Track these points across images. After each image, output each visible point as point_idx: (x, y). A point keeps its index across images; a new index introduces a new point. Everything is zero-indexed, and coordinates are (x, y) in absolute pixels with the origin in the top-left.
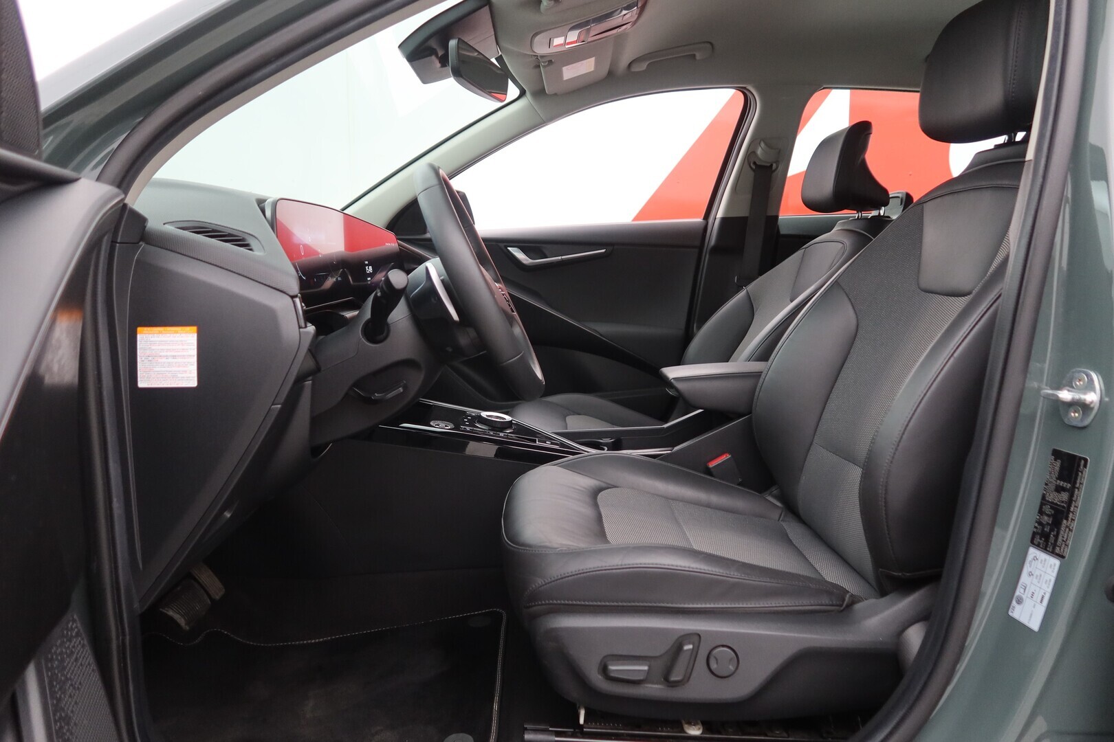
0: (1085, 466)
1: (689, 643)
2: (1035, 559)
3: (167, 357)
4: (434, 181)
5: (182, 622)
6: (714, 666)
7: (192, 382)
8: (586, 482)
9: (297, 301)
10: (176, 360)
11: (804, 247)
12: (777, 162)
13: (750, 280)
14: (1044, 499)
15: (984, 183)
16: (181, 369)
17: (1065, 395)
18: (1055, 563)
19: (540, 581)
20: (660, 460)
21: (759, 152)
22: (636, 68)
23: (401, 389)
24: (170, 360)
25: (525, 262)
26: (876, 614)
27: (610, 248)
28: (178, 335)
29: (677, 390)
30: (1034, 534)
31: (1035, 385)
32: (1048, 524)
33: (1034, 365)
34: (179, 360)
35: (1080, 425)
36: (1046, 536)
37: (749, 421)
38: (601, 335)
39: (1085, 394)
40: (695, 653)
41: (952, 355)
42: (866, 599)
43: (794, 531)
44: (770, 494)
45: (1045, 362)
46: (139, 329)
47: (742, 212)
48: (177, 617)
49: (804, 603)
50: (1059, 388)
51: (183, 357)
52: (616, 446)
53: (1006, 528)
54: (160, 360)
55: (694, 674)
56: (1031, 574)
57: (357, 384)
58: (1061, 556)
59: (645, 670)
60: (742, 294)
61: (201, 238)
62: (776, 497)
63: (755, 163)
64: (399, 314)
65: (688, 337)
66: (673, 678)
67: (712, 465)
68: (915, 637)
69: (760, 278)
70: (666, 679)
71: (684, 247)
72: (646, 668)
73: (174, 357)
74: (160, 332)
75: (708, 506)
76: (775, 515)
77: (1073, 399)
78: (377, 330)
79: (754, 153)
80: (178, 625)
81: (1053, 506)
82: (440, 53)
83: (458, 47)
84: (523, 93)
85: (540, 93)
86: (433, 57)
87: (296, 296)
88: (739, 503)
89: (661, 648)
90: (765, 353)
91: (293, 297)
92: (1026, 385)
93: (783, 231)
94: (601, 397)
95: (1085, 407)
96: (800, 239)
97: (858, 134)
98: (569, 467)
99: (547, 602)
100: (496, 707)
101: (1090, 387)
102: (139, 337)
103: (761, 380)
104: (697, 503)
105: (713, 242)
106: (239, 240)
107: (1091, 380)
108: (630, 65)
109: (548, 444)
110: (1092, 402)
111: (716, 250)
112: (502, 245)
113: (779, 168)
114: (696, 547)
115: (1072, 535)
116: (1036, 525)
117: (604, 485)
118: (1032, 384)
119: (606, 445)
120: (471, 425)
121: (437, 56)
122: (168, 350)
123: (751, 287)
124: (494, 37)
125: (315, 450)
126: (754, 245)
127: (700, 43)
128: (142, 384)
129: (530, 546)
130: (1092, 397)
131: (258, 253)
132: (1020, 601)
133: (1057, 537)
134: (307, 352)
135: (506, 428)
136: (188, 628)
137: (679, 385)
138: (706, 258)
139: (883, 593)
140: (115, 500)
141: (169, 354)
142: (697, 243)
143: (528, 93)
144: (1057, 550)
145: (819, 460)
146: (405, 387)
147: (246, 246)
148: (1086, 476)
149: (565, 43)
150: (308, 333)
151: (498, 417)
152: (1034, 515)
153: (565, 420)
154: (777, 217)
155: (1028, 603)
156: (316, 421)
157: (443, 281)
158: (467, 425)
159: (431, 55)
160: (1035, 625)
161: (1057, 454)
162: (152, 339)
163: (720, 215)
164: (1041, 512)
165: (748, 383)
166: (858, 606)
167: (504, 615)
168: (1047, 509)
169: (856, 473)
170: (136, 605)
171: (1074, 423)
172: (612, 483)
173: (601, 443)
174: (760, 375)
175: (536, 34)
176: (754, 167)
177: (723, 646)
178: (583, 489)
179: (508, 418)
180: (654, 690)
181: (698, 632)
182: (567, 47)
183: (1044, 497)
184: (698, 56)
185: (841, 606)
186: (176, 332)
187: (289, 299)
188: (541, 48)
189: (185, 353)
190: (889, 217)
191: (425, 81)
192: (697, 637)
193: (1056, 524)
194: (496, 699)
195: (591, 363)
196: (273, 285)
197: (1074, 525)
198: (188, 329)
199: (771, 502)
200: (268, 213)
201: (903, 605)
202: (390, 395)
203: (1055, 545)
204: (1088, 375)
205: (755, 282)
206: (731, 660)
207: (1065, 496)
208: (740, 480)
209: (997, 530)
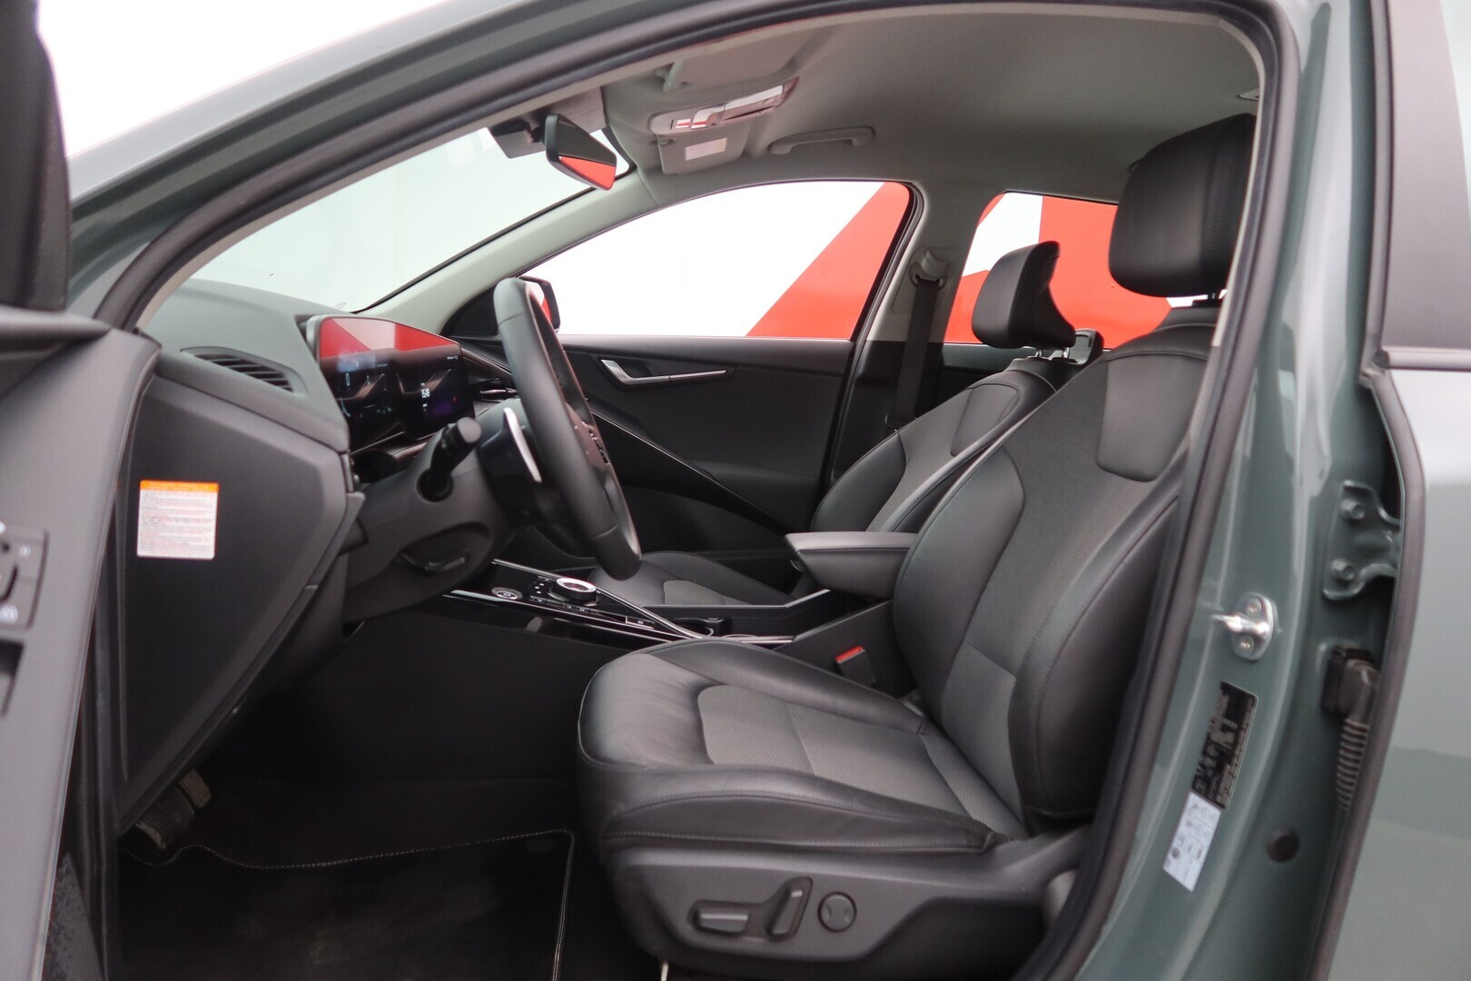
0: (1253, 705)
1: (798, 889)
2: (1195, 806)
3: (177, 520)
4: (520, 309)
5: (157, 838)
6: (826, 916)
7: (209, 554)
8: (684, 677)
9: (346, 458)
10: (187, 525)
11: (971, 386)
12: (945, 277)
13: (903, 421)
14: (1209, 741)
15: (1176, 349)
16: (194, 535)
17: (1236, 623)
18: (1215, 812)
19: (622, 807)
20: (777, 651)
21: (924, 263)
22: (777, 151)
23: (462, 560)
24: (181, 524)
25: (622, 379)
26: (1019, 859)
27: (732, 369)
28: (194, 493)
29: (803, 564)
30: (1196, 778)
31: (1208, 604)
32: (1211, 768)
33: (1207, 582)
34: (191, 525)
35: (1251, 658)
36: (1207, 781)
37: (889, 609)
38: (714, 478)
39: (1257, 622)
40: (804, 901)
41: (1122, 561)
42: (1012, 839)
43: (936, 748)
44: (910, 700)
45: (1219, 581)
46: (143, 483)
47: (899, 336)
48: (151, 832)
49: (937, 844)
50: (1231, 613)
51: (198, 521)
52: (723, 629)
53: (1166, 765)
54: (168, 523)
55: (803, 927)
56: (1189, 824)
57: (407, 550)
58: (1221, 806)
59: (741, 921)
60: (892, 439)
61: (226, 371)
62: (917, 704)
63: (917, 277)
64: (467, 469)
65: (823, 488)
66: (779, 930)
67: (841, 660)
68: (1062, 887)
69: (917, 420)
70: (769, 932)
71: (823, 373)
72: (745, 918)
73: (186, 520)
74: (170, 489)
75: (834, 712)
76: (914, 726)
77: (1244, 629)
78: (437, 483)
79: (917, 264)
80: (153, 843)
81: (1217, 746)
82: (534, 126)
83: (558, 125)
84: (633, 169)
85: (654, 171)
86: (525, 133)
87: (344, 453)
88: (870, 709)
89: (763, 895)
90: (915, 522)
91: (340, 453)
92: (1198, 604)
93: (948, 363)
94: (707, 557)
95: (1256, 639)
96: (967, 375)
97: (1041, 259)
98: (666, 656)
99: (630, 833)
100: (557, 957)
101: (1262, 615)
102: (142, 493)
103: (907, 559)
104: (821, 709)
105: (861, 370)
106: (275, 377)
107: (1264, 609)
108: (770, 146)
109: (640, 625)
110: (1264, 634)
111: (863, 381)
112: (594, 356)
113: (947, 285)
114: (817, 773)
115: (1235, 782)
116: (1200, 768)
117: (707, 681)
118: (1203, 603)
119: (713, 626)
120: (545, 595)
121: (529, 131)
122: (179, 512)
123: (904, 431)
124: (602, 109)
125: (348, 628)
126: (910, 381)
127: (858, 127)
128: (143, 551)
129: (612, 762)
130: (1264, 628)
131: (298, 395)
132: (1176, 855)
133: (1219, 783)
134: (354, 523)
135: (588, 601)
136: (164, 846)
137: (807, 560)
138: (851, 390)
139: (1030, 832)
140: (100, 696)
141: (180, 516)
142: (842, 371)
143: (639, 170)
144: (1219, 799)
145: (969, 661)
146: (468, 557)
147: (283, 383)
148: (1253, 715)
149: (691, 124)
150: (356, 499)
151: (578, 586)
152: (1198, 757)
153: (663, 588)
154: (941, 345)
155: (1184, 857)
156: (351, 593)
157: (524, 433)
158: (538, 595)
159: (522, 129)
160: (1189, 882)
161: (1225, 688)
162: (160, 497)
163: (871, 337)
164: (1205, 753)
165: (889, 562)
166: (1001, 848)
167: (573, 838)
168: (1211, 751)
169: (1009, 682)
170: (117, 825)
171: (1246, 656)
172: (718, 679)
173: (706, 624)
174: (906, 553)
175: (655, 115)
176: (916, 282)
177: (839, 893)
178: (681, 687)
179: (591, 588)
180: (754, 944)
181: (811, 877)
182: (694, 127)
183: (1208, 737)
184: (855, 142)
185: (980, 847)
186: (191, 490)
187: (335, 457)
188: (660, 127)
189: (199, 517)
190: (1074, 361)
191: (510, 156)
192: (807, 882)
193: (1219, 769)
194: (559, 946)
195: (700, 513)
196: (316, 437)
197: (1238, 772)
198: (206, 486)
199: (910, 710)
200: (311, 335)
201: (1051, 849)
202: (448, 567)
203: (1216, 792)
204: (1262, 603)
205: (910, 424)
206: (846, 911)
207: (1230, 737)
208: (874, 680)
209: (1157, 768)
